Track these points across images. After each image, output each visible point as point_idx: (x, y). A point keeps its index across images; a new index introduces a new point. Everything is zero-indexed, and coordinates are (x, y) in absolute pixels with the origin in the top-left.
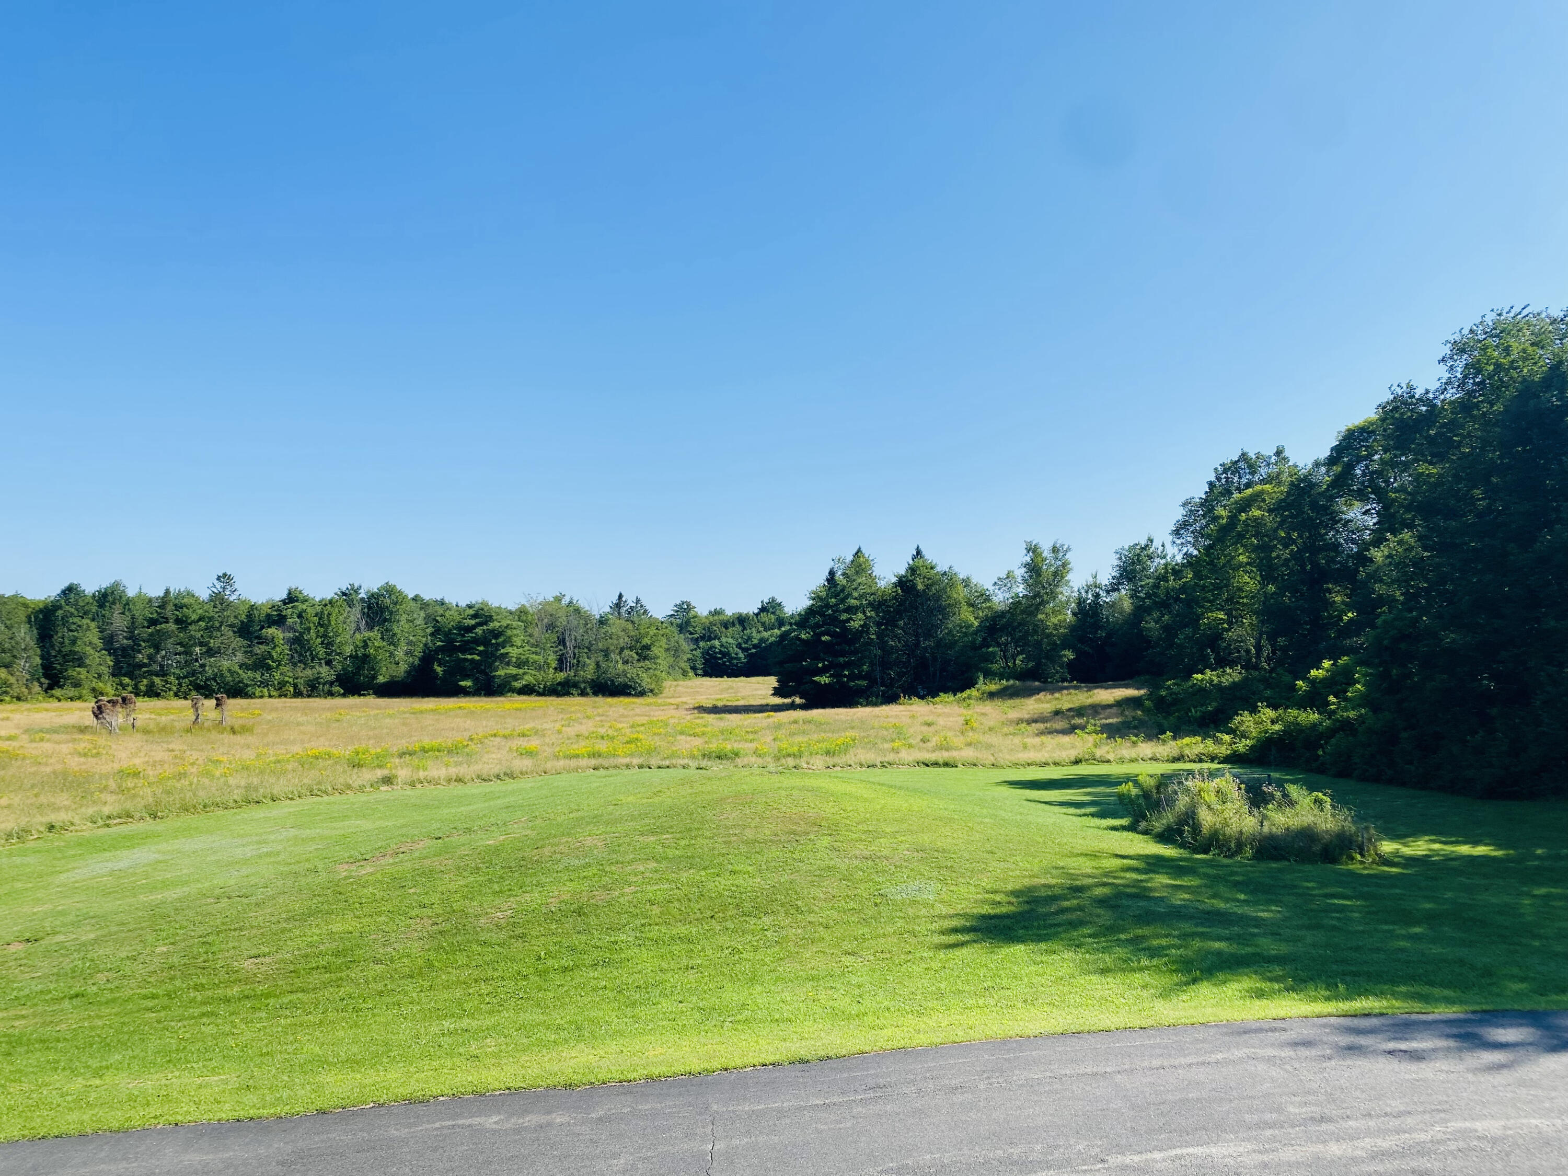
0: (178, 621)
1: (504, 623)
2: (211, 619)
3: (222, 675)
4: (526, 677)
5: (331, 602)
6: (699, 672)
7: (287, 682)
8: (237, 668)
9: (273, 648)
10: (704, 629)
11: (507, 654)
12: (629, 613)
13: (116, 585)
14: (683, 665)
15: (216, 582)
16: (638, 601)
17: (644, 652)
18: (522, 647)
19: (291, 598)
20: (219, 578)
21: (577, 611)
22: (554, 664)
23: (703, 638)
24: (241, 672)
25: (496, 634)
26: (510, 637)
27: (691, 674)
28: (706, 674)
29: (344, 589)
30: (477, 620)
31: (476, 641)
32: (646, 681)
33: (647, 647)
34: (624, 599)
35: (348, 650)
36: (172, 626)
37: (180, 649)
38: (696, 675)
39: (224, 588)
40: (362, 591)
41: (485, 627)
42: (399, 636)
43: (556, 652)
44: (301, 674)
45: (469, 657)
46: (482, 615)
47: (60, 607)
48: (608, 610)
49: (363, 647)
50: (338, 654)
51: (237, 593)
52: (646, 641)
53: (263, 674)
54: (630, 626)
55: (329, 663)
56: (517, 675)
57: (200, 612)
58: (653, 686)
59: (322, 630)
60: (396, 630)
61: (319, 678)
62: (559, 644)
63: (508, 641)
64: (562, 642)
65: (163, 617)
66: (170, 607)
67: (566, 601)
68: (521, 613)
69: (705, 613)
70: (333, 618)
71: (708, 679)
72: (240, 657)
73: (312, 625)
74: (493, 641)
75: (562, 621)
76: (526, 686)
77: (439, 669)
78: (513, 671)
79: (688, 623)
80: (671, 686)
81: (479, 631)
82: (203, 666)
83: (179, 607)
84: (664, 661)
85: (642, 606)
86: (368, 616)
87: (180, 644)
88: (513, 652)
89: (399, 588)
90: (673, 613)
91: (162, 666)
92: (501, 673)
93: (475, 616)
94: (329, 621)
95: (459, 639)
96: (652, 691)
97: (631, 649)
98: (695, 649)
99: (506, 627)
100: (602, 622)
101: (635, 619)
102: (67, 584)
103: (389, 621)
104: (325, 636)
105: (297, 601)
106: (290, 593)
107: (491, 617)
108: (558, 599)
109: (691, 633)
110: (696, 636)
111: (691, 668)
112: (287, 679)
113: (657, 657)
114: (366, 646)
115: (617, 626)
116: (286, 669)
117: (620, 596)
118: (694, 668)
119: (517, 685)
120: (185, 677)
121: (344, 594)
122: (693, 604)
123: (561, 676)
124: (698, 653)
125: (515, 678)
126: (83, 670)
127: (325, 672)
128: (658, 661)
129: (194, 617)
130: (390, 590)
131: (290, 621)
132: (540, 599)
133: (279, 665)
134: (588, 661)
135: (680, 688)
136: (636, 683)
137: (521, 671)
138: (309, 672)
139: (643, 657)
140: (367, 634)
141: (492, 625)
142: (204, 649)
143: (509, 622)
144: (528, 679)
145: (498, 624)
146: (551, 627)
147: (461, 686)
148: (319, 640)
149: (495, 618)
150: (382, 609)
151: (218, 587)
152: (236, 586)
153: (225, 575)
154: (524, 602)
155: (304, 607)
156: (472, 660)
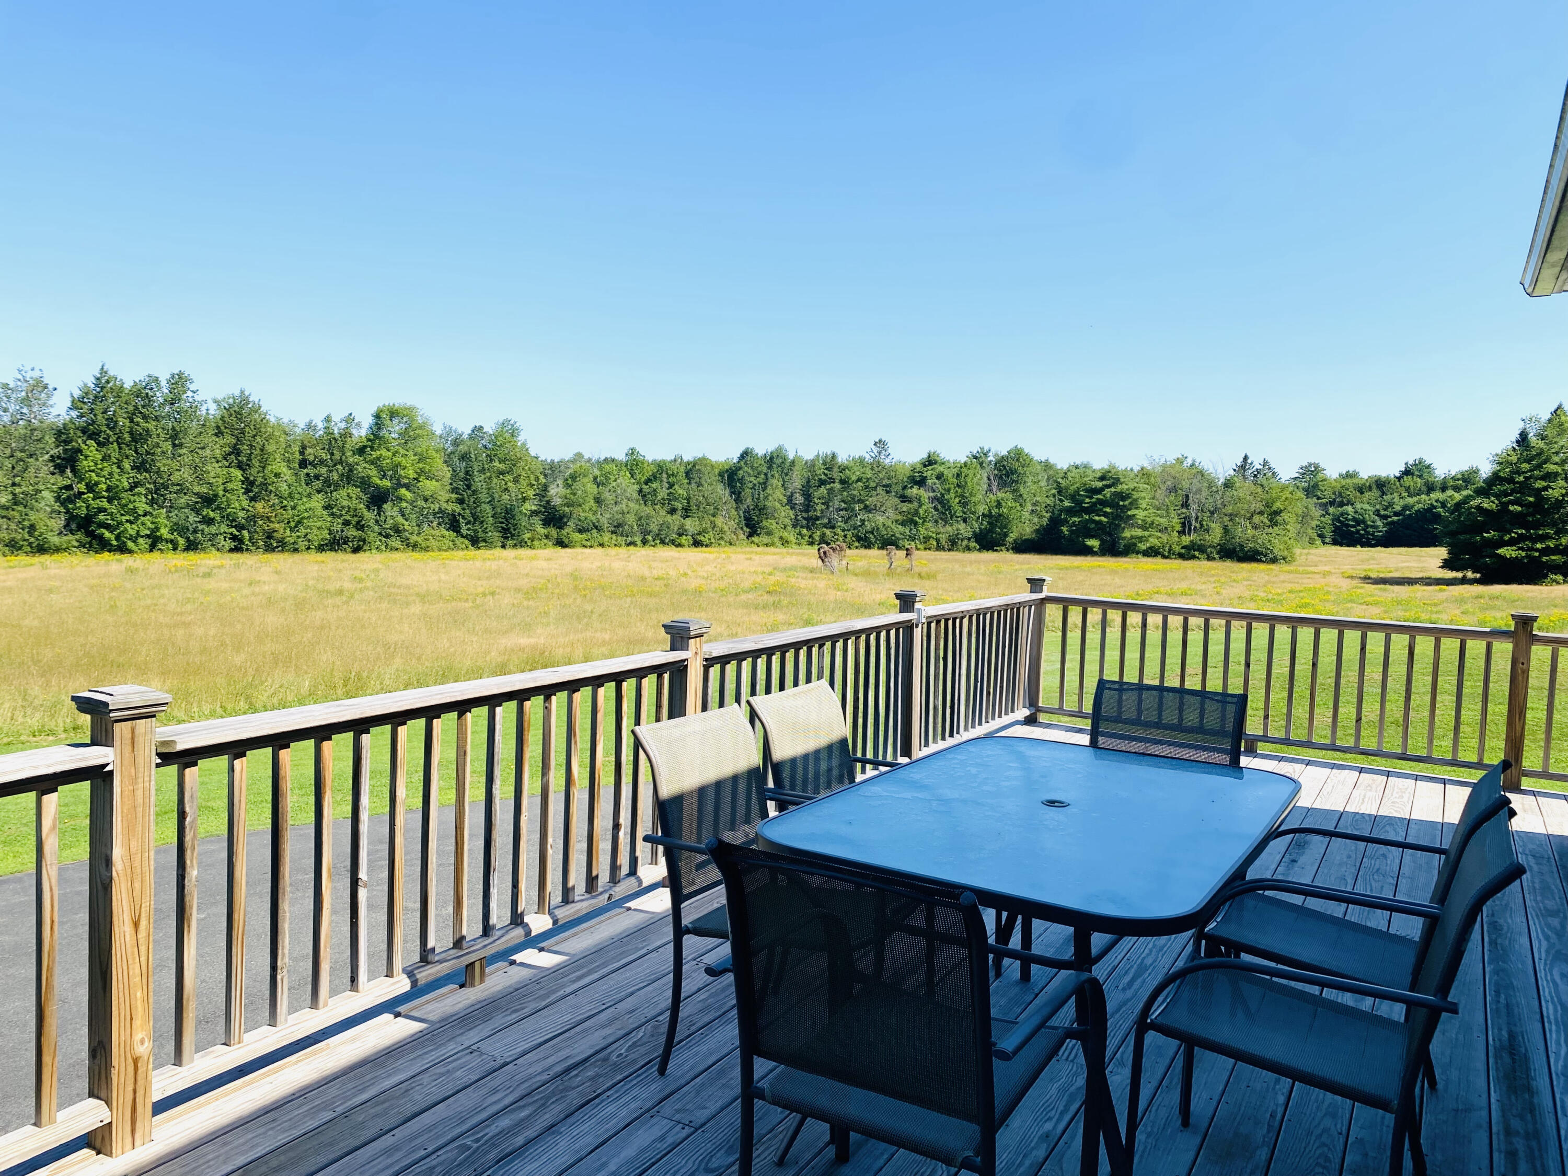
0: (842, 482)
1: (1131, 486)
2: (868, 479)
3: (878, 529)
4: (1151, 540)
5: (965, 464)
6: (1327, 540)
7: (931, 537)
8: (889, 523)
9: (920, 506)
10: (1334, 493)
11: (1134, 515)
12: (1255, 476)
13: (780, 449)
14: (1310, 531)
15: (873, 447)
16: (1265, 463)
17: (1274, 516)
18: (1145, 509)
19: (930, 462)
20: (875, 444)
21: (1201, 473)
22: (1178, 527)
23: (1332, 503)
24: (893, 527)
25: (1123, 496)
26: (1136, 500)
27: (1319, 542)
28: (1335, 543)
29: (975, 452)
30: (1104, 483)
31: (1103, 503)
32: (1278, 548)
33: (1278, 513)
34: (1249, 461)
35: (981, 509)
36: (837, 486)
37: (843, 505)
38: (1324, 543)
39: (880, 453)
40: (991, 454)
41: (1113, 489)
42: (1025, 496)
43: (1179, 515)
44: (942, 530)
45: (1097, 518)
46: (1109, 478)
47: (740, 468)
48: (1232, 473)
49: (997, 507)
50: (973, 513)
51: (890, 457)
52: (1278, 505)
53: (911, 529)
54: (1260, 490)
55: (965, 521)
56: (1142, 537)
57: (858, 473)
58: (1286, 553)
59: (959, 490)
60: (1022, 491)
61: (958, 534)
62: (1182, 506)
63: (1135, 504)
64: (1185, 505)
65: (830, 478)
66: (836, 469)
67: (1189, 461)
68: (1144, 474)
69: (1335, 476)
70: (969, 480)
71: (1338, 548)
72: (891, 513)
73: (952, 486)
74: (1121, 503)
75: (1185, 485)
76: (1151, 548)
77: (1064, 529)
78: (1139, 532)
79: (1316, 486)
80: (1301, 554)
81: (1108, 493)
82: (863, 521)
83: (842, 469)
84: (1293, 528)
85: (1270, 468)
86: (1001, 477)
87: (843, 501)
88: (1140, 514)
89: (1026, 451)
90: (1297, 475)
91: (830, 520)
92: (1127, 534)
93: (1102, 478)
94: (966, 483)
95: (1087, 500)
96: (1284, 559)
97: (1261, 513)
98: (1324, 516)
99: (1133, 490)
100: (1228, 484)
101: (1264, 482)
102: (743, 449)
103: (1017, 482)
104: (962, 496)
105: (935, 463)
106: (929, 457)
107: (1118, 480)
108: (1180, 461)
109: (1319, 498)
110: (1324, 501)
111: (1319, 536)
112: (930, 534)
113: (1285, 523)
114: (999, 505)
115: (1244, 489)
116: (930, 524)
117: (1246, 458)
118: (1321, 536)
119: (1142, 547)
120: (849, 530)
121: (976, 458)
122: (1322, 465)
123: (1186, 540)
124: (1328, 519)
125: (1141, 539)
126: (773, 522)
127: (964, 530)
128: (1288, 527)
129: (854, 478)
130: (1018, 455)
131: (929, 482)
132: (1163, 461)
133: (925, 521)
134: (1213, 525)
135: (1310, 557)
136: (1267, 549)
137: (1146, 533)
138: (948, 528)
139: (1274, 523)
140: (1000, 495)
141: (1119, 488)
142: (862, 506)
143: (1136, 485)
144: (1153, 541)
145: (1126, 487)
146: (1174, 490)
147: (1088, 547)
148: (957, 500)
149: (1122, 480)
150: (1013, 472)
151: (875, 451)
152: (890, 451)
153: (880, 441)
154: (1146, 464)
155: (942, 469)
156: (1100, 522)
